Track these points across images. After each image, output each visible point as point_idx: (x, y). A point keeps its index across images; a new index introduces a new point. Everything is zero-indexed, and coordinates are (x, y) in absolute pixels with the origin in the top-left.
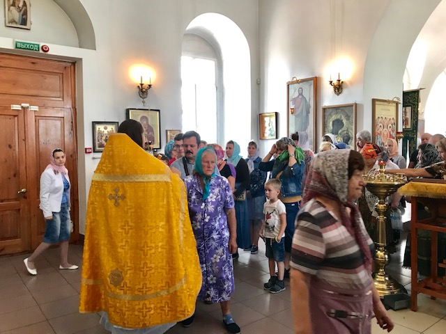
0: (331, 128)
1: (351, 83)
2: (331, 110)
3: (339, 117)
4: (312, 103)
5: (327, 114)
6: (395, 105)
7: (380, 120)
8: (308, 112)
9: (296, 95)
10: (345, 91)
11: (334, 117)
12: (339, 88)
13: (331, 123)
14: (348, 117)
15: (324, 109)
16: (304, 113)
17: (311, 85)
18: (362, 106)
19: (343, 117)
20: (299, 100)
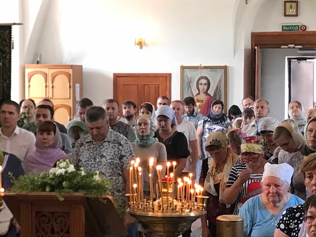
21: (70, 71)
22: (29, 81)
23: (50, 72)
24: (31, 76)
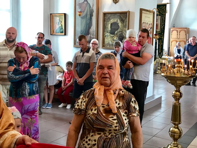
0: (110, 29)
2: (109, 15)
3: (116, 21)
4: (95, 9)
5: (106, 18)
6: (153, 14)
7: (144, 24)
8: (91, 15)
9: (82, 1)
10: (121, 1)
13: (110, 25)
15: (105, 14)
16: (88, 16)
18: (134, 13)
19: (119, 21)
20: (84, 5)
21: (186, 30)
22: (172, 33)
23: (179, 30)
24: (172, 31)
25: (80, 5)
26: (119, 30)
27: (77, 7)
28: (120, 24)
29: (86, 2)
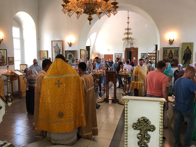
1: (74, 44)
4: (61, 49)
5: (67, 53)
9: (55, 45)
10: (72, 46)
11: (69, 54)
12: (70, 45)
13: (68, 56)
14: (74, 54)
15: (66, 51)
16: (58, 52)
17: (61, 43)
18: (78, 51)
19: (72, 54)
20: (56, 47)
21: (98, 54)
22: (92, 56)
25: (54, 47)
26: (72, 58)
27: (53, 48)
28: (72, 55)
29: (57, 46)
